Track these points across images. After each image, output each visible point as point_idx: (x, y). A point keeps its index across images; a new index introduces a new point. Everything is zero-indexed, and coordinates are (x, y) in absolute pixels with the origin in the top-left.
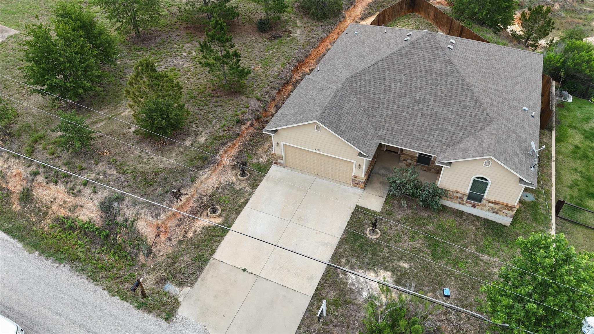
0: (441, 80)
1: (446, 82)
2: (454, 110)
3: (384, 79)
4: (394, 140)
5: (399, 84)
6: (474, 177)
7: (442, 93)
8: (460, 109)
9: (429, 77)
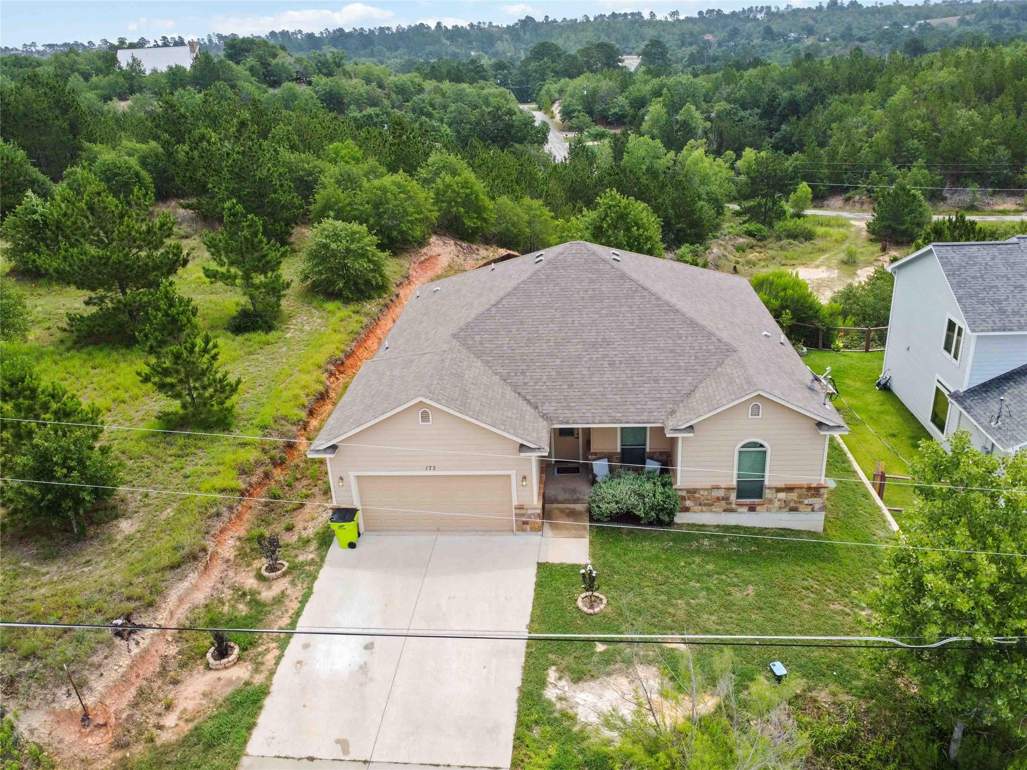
0: (621, 306)
1: (630, 307)
2: (661, 345)
3: (522, 323)
4: (576, 415)
5: (551, 325)
6: (738, 448)
7: (632, 323)
8: (670, 341)
9: (598, 305)
